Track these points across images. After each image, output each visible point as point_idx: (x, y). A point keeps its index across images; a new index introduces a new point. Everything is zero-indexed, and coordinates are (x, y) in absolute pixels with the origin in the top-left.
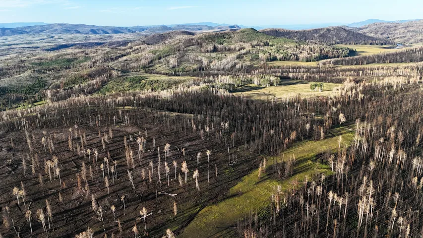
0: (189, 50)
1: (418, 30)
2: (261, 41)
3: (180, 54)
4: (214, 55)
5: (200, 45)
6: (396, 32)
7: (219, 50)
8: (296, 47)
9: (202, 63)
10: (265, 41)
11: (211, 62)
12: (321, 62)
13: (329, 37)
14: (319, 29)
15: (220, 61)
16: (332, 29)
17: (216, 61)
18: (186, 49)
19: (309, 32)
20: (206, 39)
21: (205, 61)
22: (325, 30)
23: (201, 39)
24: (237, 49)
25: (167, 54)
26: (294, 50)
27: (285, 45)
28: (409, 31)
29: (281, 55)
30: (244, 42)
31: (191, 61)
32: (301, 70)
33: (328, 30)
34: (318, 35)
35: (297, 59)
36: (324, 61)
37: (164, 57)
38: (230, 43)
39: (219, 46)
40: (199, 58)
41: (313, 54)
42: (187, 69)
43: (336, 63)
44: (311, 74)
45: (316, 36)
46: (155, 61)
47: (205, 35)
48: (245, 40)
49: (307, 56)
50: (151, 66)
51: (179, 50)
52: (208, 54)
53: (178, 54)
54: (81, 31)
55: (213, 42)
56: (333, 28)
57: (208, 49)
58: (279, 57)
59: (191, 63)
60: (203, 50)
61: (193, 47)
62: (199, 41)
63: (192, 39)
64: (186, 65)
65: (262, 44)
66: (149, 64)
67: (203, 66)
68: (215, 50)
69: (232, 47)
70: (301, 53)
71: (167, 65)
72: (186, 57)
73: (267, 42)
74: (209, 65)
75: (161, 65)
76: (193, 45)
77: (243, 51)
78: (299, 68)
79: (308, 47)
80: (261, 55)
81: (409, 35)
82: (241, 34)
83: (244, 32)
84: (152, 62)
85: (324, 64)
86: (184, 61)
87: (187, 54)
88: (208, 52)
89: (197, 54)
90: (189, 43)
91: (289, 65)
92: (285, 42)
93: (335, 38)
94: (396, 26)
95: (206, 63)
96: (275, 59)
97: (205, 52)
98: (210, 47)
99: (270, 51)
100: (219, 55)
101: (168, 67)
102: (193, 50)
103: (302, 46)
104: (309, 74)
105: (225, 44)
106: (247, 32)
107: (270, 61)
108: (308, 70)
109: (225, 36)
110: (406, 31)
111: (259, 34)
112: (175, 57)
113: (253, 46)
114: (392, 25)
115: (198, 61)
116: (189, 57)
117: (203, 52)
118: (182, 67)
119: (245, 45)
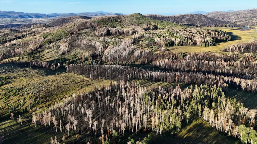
0: (82, 34)
2: (150, 25)
3: (72, 38)
4: (108, 39)
5: (94, 28)
6: (232, 18)
7: (113, 34)
8: (185, 30)
9: (95, 48)
10: (153, 24)
11: (105, 48)
13: (194, 21)
15: (116, 46)
16: (194, 15)
17: (111, 46)
18: (79, 32)
19: (178, 17)
20: (99, 22)
21: (99, 47)
22: (190, 16)
23: (95, 22)
24: (131, 32)
25: (58, 38)
26: (184, 33)
27: (174, 29)
28: (241, 17)
30: (135, 25)
31: (84, 46)
33: (192, 16)
34: (185, 19)
35: (195, 43)
37: (54, 41)
38: (122, 26)
39: (113, 30)
40: (92, 43)
42: (79, 56)
45: (184, 20)
46: (44, 46)
47: (98, 19)
48: (136, 24)
50: (40, 52)
51: (71, 34)
52: (101, 39)
53: (70, 38)
54: (12, 16)
55: (106, 25)
57: (102, 32)
59: (83, 49)
60: (97, 34)
61: (86, 30)
62: (93, 24)
63: (86, 23)
64: (78, 51)
65: (152, 27)
66: (37, 49)
67: (97, 52)
68: (109, 33)
69: (126, 30)
71: (56, 51)
72: (77, 42)
73: (155, 25)
74: (104, 51)
75: (50, 50)
76: (87, 28)
77: (137, 35)
79: (195, 30)
80: (157, 39)
81: (244, 20)
82: (131, 17)
83: (133, 16)
84: (41, 46)
86: (75, 47)
87: (79, 38)
88: (101, 35)
89: (90, 38)
90: (83, 27)
93: (198, 22)
94: (228, 14)
95: (100, 50)
96: (173, 44)
97: (98, 36)
98: (104, 31)
100: (113, 40)
101: (57, 53)
102: (86, 33)
103: (189, 29)
105: (118, 27)
106: (136, 17)
107: (170, 47)
109: (117, 20)
110: (239, 17)
111: (147, 18)
112: (67, 42)
113: (146, 30)
115: (90, 46)
116: (81, 41)
117: (96, 36)
118: (73, 53)
119: (137, 29)
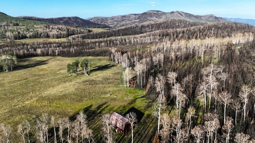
1: (119, 20)
6: (108, 21)
8: (46, 27)
10: (15, 22)
12: (70, 38)
13: (71, 23)
14: (63, 18)
26: (44, 29)
27: (35, 26)
28: (114, 21)
29: (31, 33)
32: (52, 45)
35: (48, 36)
36: (73, 36)
41: (62, 32)
43: (83, 37)
44: (63, 48)
49: (57, 33)
56: (72, 17)
58: (29, 34)
70: (51, 31)
73: (17, 23)
78: (50, 43)
79: (56, 27)
80: (8, 34)
81: (115, 23)
85: (74, 39)
91: (39, 41)
92: (35, 24)
93: (75, 24)
94: (106, 19)
96: (24, 37)
99: (19, 30)
103: (51, 26)
104: (61, 48)
107: (19, 39)
108: (60, 45)
110: (113, 21)
114: (104, 18)
